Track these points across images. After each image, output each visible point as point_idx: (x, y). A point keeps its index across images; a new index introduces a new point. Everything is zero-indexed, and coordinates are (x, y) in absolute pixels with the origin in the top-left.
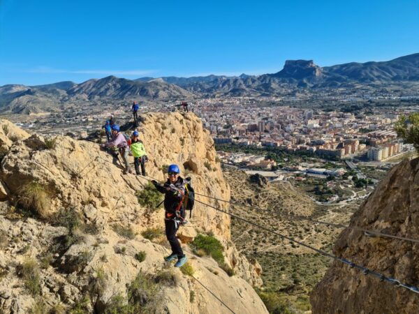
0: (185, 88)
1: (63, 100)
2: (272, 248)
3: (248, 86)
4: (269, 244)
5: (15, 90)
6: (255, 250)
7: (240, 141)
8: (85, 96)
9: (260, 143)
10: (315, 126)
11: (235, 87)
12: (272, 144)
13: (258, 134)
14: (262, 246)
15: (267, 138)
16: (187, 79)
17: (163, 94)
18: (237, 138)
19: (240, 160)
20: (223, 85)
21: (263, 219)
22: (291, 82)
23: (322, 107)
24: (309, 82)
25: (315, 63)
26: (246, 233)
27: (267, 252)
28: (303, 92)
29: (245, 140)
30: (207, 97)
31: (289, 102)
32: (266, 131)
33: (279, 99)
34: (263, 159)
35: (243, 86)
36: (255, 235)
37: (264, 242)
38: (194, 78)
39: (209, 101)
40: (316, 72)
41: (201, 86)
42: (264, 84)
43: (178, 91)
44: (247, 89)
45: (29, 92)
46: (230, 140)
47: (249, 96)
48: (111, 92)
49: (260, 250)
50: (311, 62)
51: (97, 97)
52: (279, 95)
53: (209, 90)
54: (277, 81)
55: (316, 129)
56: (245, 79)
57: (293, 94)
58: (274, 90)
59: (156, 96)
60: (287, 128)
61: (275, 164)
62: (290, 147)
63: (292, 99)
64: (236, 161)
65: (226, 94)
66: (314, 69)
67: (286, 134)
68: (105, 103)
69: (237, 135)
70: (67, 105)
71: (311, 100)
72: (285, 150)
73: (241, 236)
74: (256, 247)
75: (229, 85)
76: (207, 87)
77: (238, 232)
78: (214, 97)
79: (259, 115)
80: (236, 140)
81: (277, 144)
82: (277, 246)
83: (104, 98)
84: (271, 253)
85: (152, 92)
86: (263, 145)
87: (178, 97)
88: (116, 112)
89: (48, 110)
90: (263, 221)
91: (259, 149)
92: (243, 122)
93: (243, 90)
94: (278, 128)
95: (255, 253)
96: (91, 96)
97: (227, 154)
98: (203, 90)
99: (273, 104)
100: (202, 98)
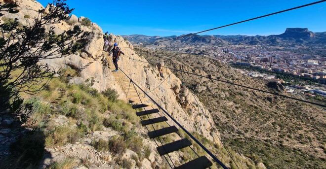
0: (224, 39)
1: (172, 42)
2: (299, 146)
3: (261, 40)
4: (296, 141)
5: (157, 38)
6: (281, 142)
7: (256, 65)
8: (180, 41)
9: (271, 69)
10: (314, 63)
11: (252, 41)
12: (280, 70)
13: (268, 63)
14: (287, 140)
15: (276, 66)
16: (225, 36)
17: (213, 41)
18: (254, 64)
19: (257, 76)
20: (245, 39)
21: (284, 116)
22: (290, 39)
23: (318, 54)
24: (305, 40)
25: (309, 30)
26: (269, 123)
27: (294, 149)
28: (300, 45)
29: (260, 65)
30: (236, 44)
31: (290, 50)
32: (275, 63)
33: (282, 48)
34: (273, 77)
35: (258, 40)
36: (278, 128)
37: (289, 136)
38: (230, 36)
39: (237, 46)
40: (310, 34)
41: (232, 39)
42: (272, 40)
43: (220, 40)
44: (260, 42)
45: (161, 38)
46: (250, 64)
47: (261, 45)
48: (190, 40)
49: (285, 143)
50: (306, 29)
51: (184, 41)
52: (282, 45)
53: (237, 41)
54: (280, 39)
55: (316, 65)
56: (259, 37)
57: (293, 46)
58: (278, 43)
59: (210, 42)
60: (291, 63)
61: (284, 82)
62: (295, 73)
63: (292, 48)
64: (254, 76)
65: (246, 43)
66: (309, 33)
67: (290, 66)
68: (187, 44)
69: (254, 62)
70: (172, 44)
71: (308, 50)
72: (292, 75)
73: (265, 125)
74: (281, 139)
75: (249, 40)
76: (236, 40)
77: (262, 121)
78: (240, 44)
79: (269, 54)
80: (253, 65)
81: (284, 70)
82: (305, 146)
83: (187, 42)
84: (299, 150)
85: (208, 40)
86: (272, 70)
87: (220, 43)
88: (191, 47)
89: (166, 45)
90: (285, 118)
91: (270, 72)
92: (258, 56)
93: (258, 42)
94: (284, 62)
95: (281, 145)
96: (182, 41)
97: (247, 71)
98: (234, 41)
99: (279, 50)
100: (232, 44)
